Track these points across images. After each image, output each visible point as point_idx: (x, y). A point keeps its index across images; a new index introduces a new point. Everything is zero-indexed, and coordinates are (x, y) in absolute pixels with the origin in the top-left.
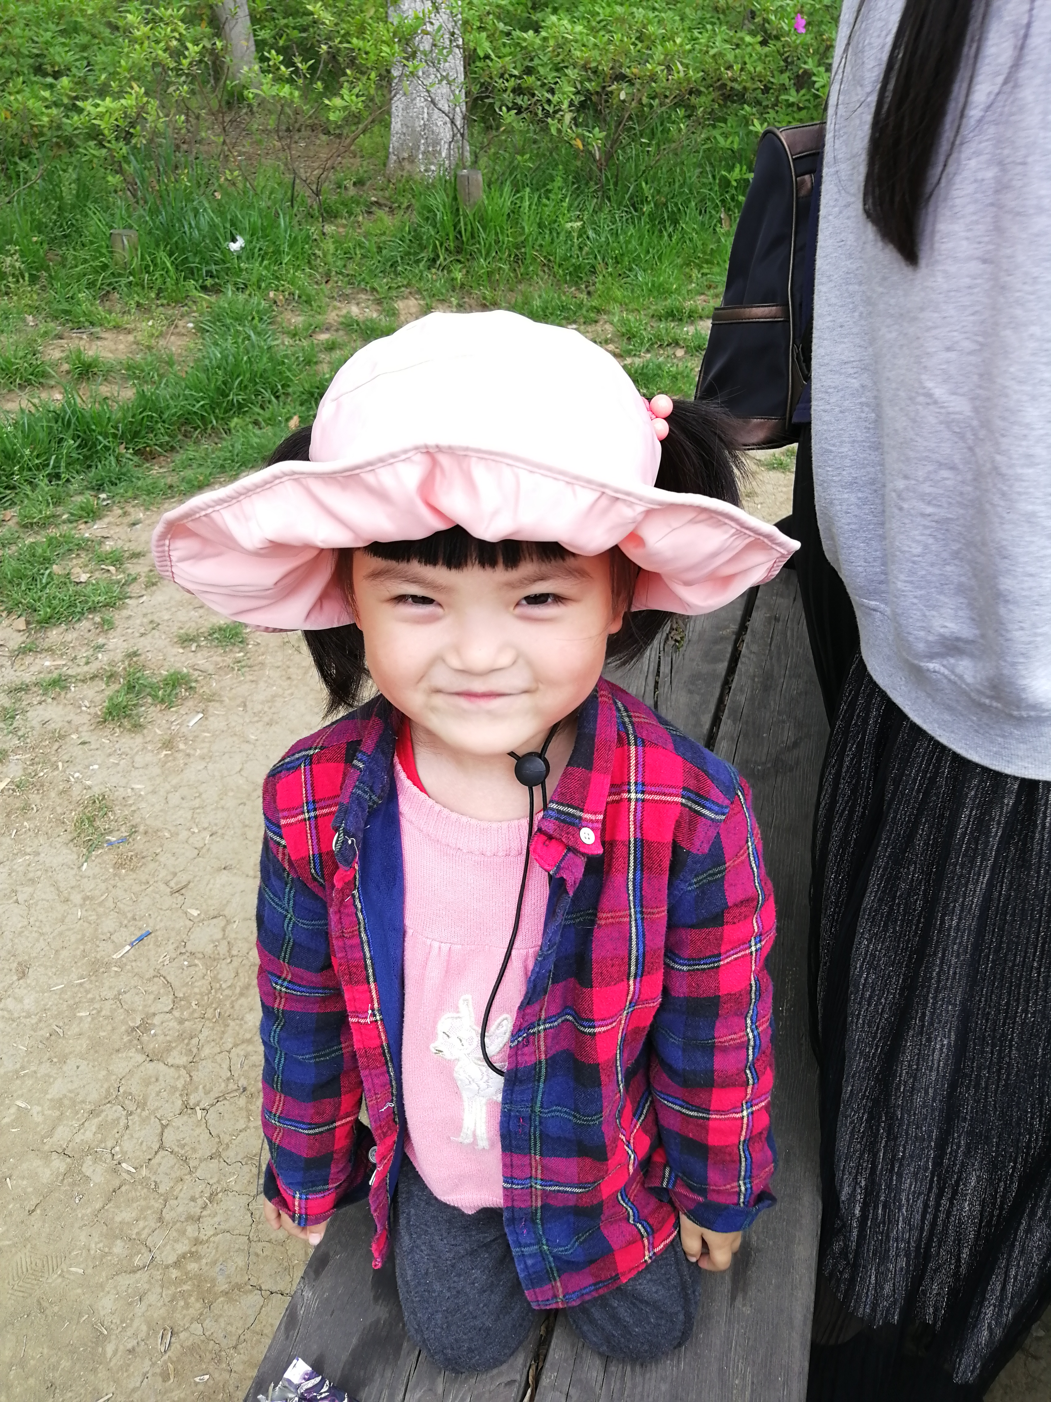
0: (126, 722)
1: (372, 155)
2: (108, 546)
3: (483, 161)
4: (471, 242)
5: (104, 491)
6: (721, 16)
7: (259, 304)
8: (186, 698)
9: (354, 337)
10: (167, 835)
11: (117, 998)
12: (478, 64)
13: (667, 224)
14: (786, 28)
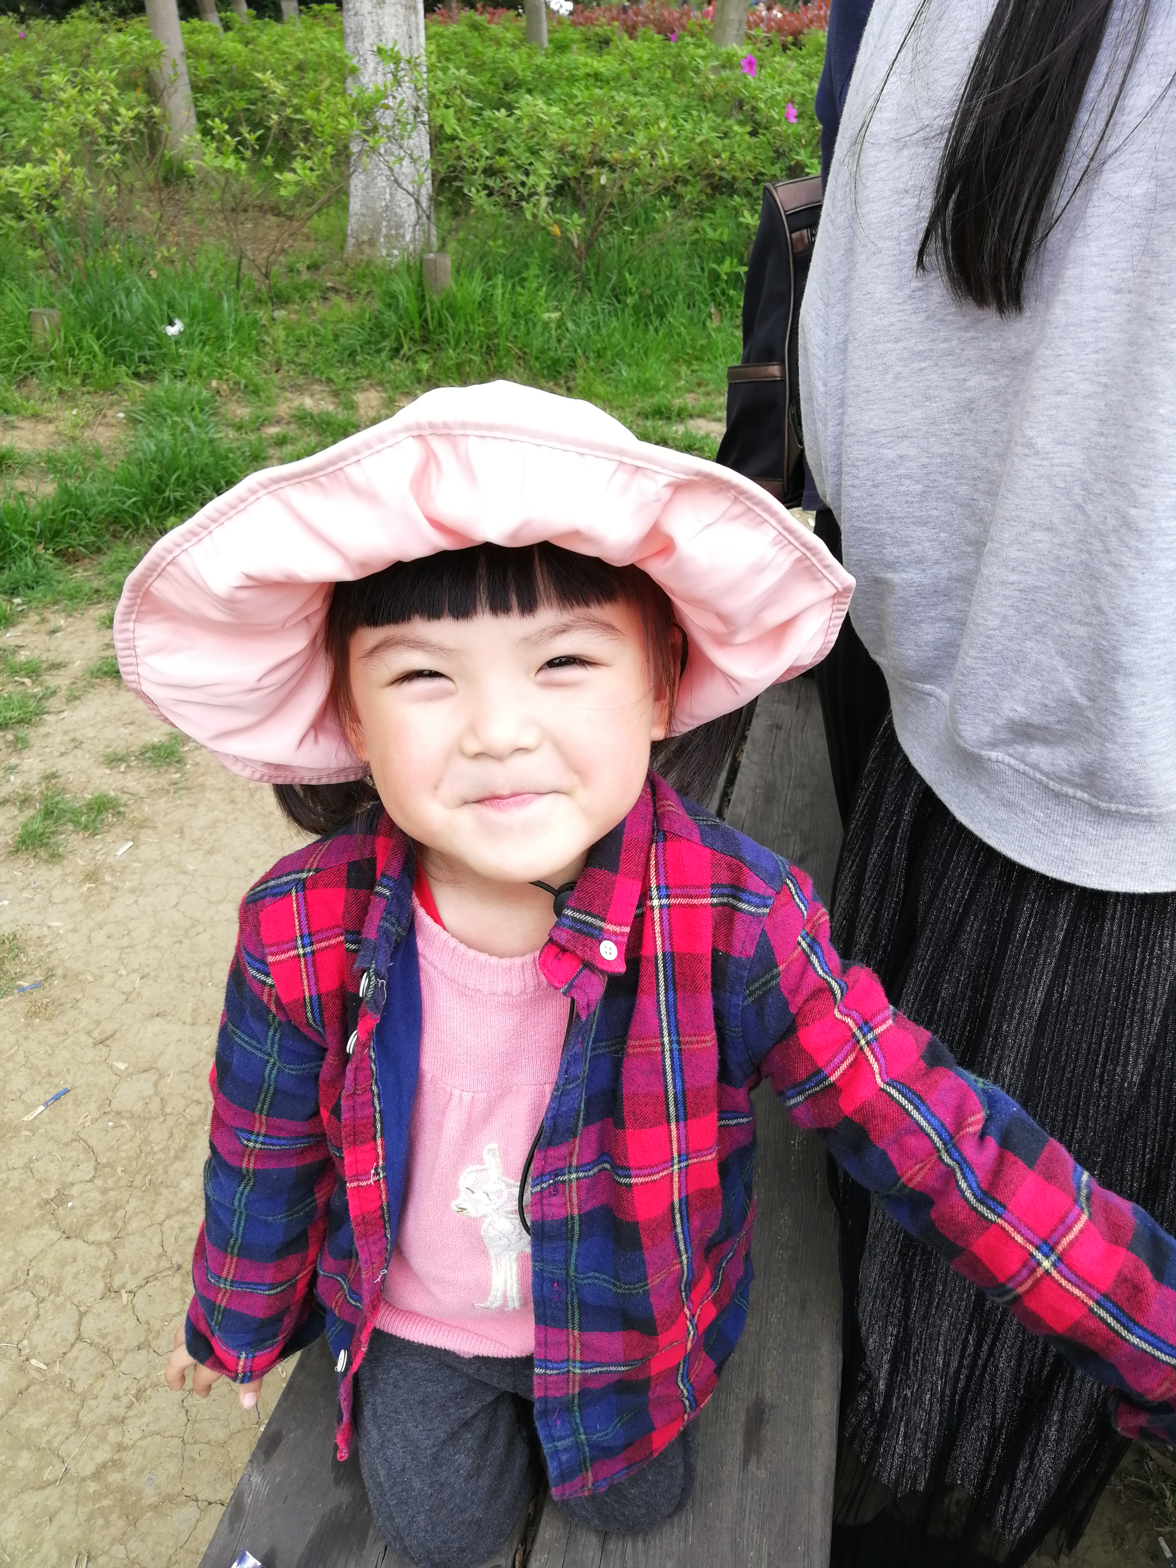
0: (42, 853)
1: (327, 239)
2: (23, 656)
3: (452, 245)
4: (439, 330)
5: (18, 595)
6: (708, 105)
7: (200, 393)
8: (112, 825)
9: (308, 430)
10: (90, 978)
11: (28, 1167)
12: (445, 145)
13: (653, 317)
14: (776, 117)
